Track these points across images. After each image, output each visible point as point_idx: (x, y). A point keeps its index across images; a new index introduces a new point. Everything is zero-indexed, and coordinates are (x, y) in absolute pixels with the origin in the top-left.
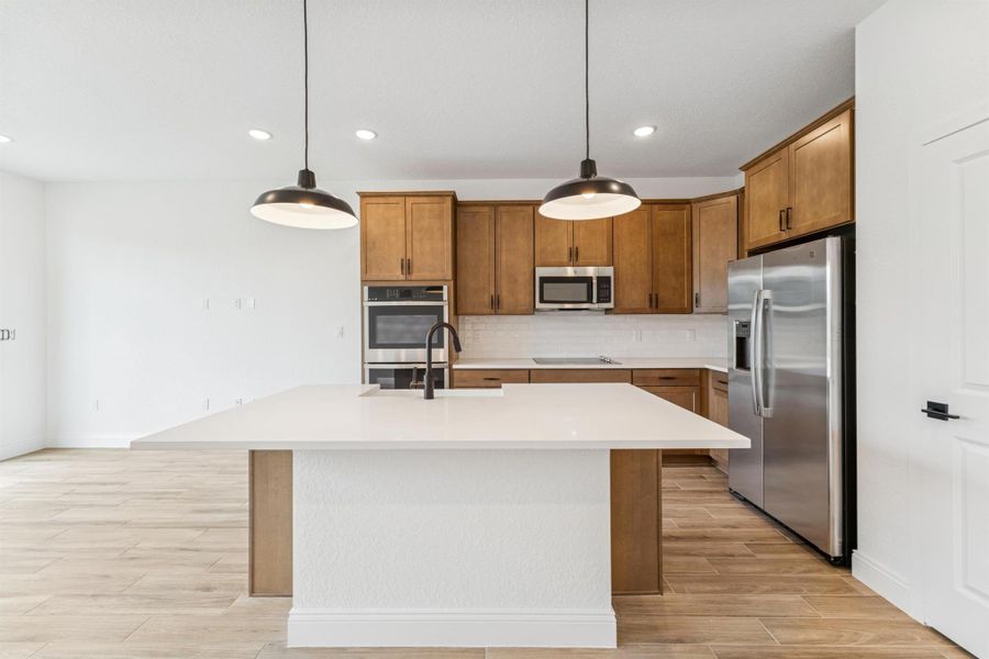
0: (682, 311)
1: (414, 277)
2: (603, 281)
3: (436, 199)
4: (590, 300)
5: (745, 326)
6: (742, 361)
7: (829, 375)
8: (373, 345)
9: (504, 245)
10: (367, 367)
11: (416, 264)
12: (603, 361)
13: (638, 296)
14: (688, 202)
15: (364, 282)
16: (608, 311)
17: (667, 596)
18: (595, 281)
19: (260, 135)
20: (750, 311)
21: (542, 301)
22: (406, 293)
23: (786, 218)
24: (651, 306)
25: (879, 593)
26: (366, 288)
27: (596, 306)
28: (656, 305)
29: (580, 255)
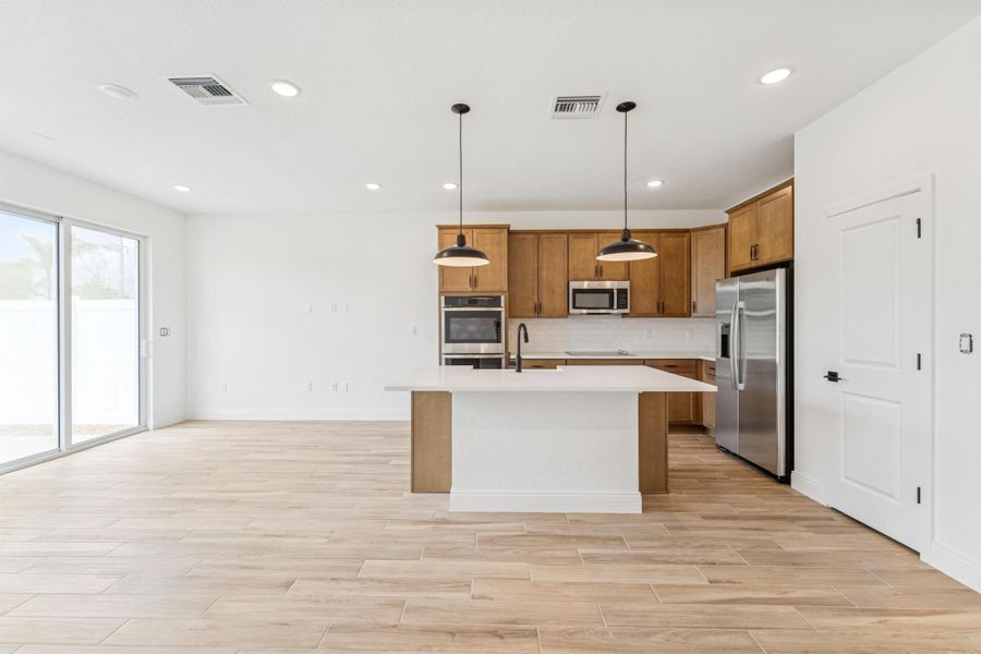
0: (683, 315)
1: (479, 289)
2: (622, 292)
3: (496, 231)
4: (611, 307)
5: (727, 327)
6: (725, 352)
7: (778, 361)
8: (448, 340)
9: (545, 264)
10: (444, 357)
11: (480, 280)
12: (622, 354)
13: (648, 303)
14: (687, 231)
15: (441, 293)
16: (624, 315)
17: (670, 495)
18: (615, 292)
19: (373, 187)
20: (730, 315)
21: (574, 307)
22: (473, 302)
23: (755, 252)
24: (659, 311)
25: (805, 494)
26: (443, 298)
27: (616, 311)
28: (662, 311)
29: (604, 272)
